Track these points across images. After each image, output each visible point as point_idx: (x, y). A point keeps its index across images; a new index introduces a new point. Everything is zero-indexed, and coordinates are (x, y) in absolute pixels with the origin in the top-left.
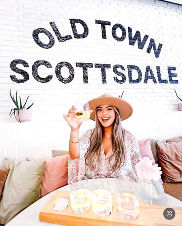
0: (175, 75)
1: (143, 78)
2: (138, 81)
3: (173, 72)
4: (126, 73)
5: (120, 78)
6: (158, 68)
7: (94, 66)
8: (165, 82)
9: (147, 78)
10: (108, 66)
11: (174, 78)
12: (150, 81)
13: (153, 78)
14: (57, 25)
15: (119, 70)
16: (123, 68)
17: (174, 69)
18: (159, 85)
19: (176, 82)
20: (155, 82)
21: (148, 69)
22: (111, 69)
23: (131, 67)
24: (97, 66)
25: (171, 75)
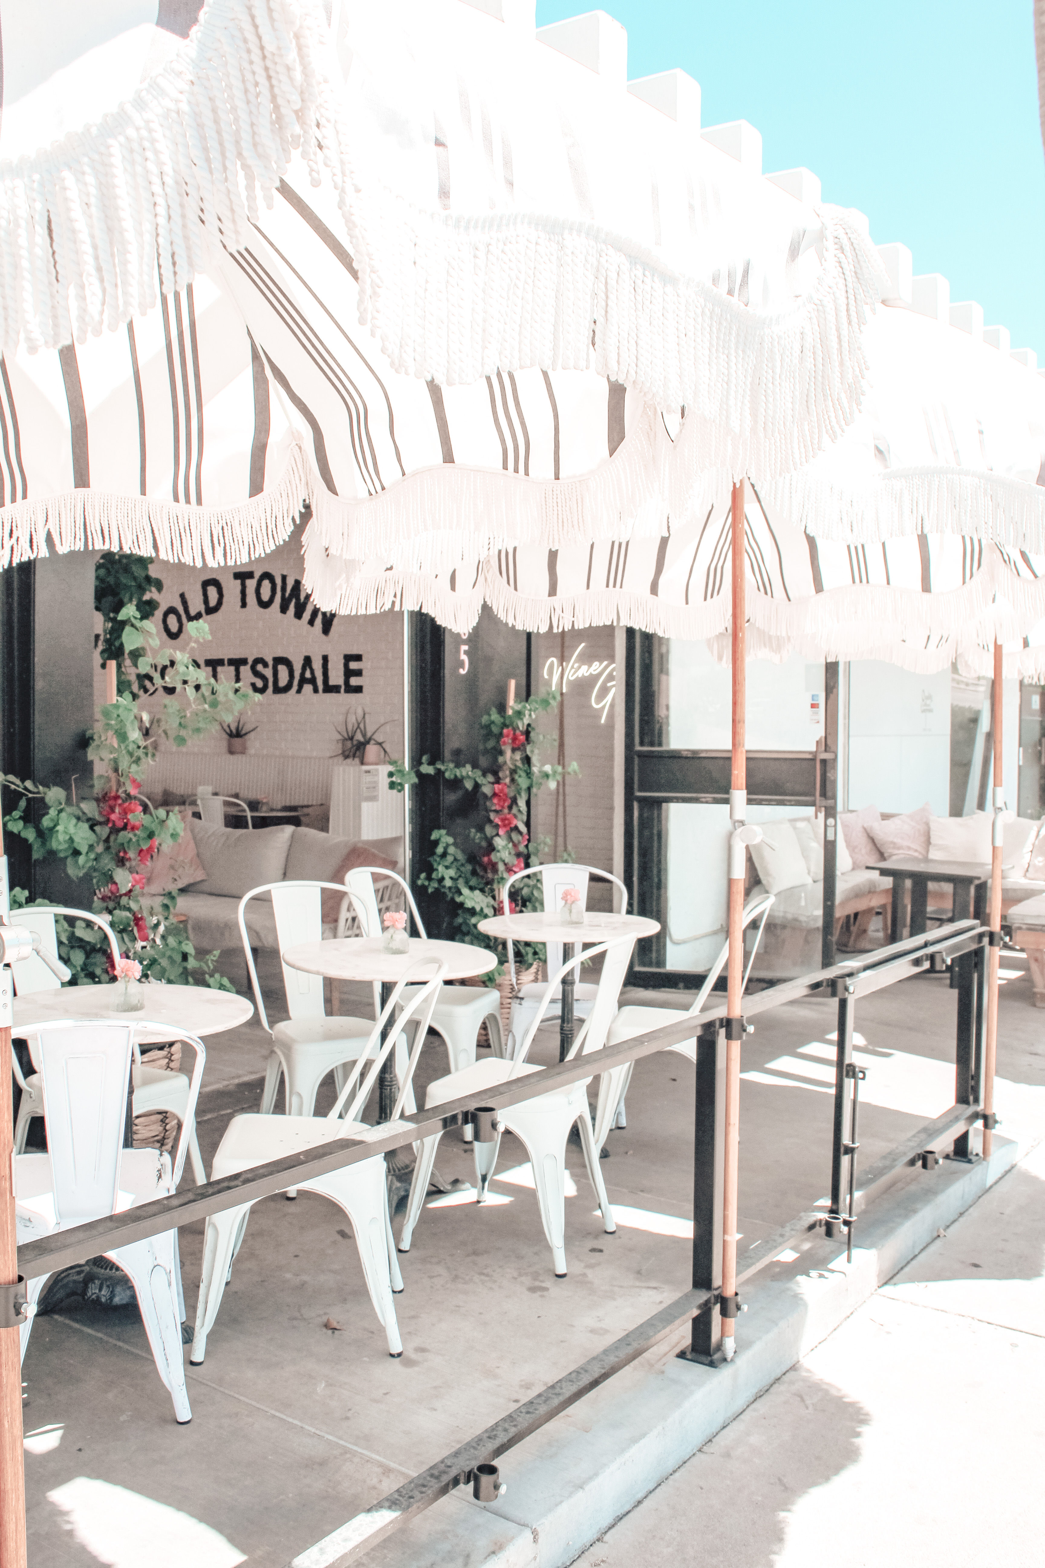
0: (358, 673)
1: (296, 683)
2: (287, 688)
3: (353, 665)
4: (268, 673)
5: (260, 684)
6: (325, 659)
7: (226, 662)
8: (335, 689)
9: (303, 681)
10: (244, 661)
11: (354, 681)
12: (308, 688)
13: (313, 681)
14: (187, 596)
15: (260, 667)
16: (266, 665)
17: (358, 658)
18: (322, 696)
19: (359, 689)
20: (316, 690)
21: (308, 661)
22: (248, 667)
23: (278, 661)
24: (232, 662)
25: (349, 673)
